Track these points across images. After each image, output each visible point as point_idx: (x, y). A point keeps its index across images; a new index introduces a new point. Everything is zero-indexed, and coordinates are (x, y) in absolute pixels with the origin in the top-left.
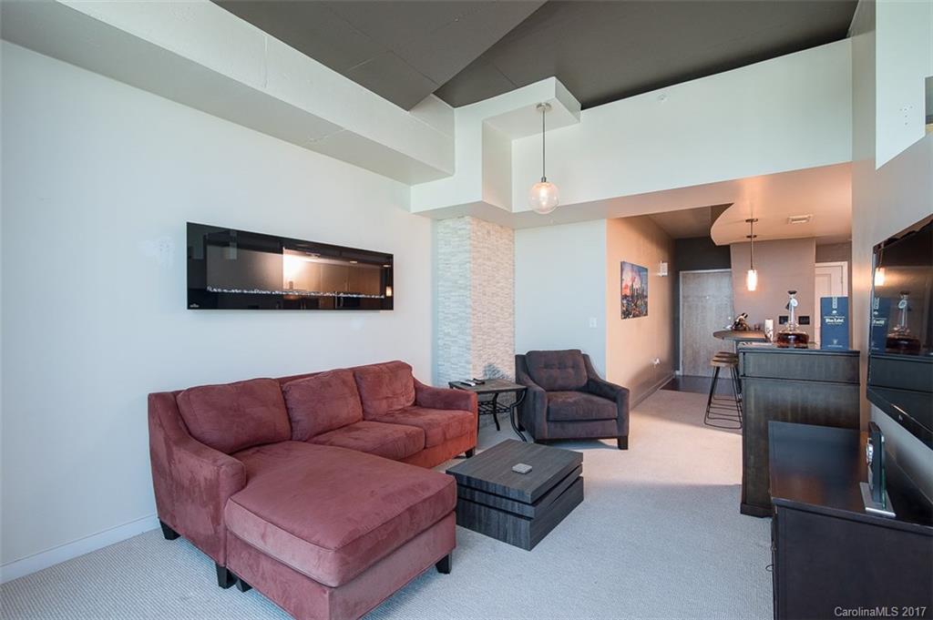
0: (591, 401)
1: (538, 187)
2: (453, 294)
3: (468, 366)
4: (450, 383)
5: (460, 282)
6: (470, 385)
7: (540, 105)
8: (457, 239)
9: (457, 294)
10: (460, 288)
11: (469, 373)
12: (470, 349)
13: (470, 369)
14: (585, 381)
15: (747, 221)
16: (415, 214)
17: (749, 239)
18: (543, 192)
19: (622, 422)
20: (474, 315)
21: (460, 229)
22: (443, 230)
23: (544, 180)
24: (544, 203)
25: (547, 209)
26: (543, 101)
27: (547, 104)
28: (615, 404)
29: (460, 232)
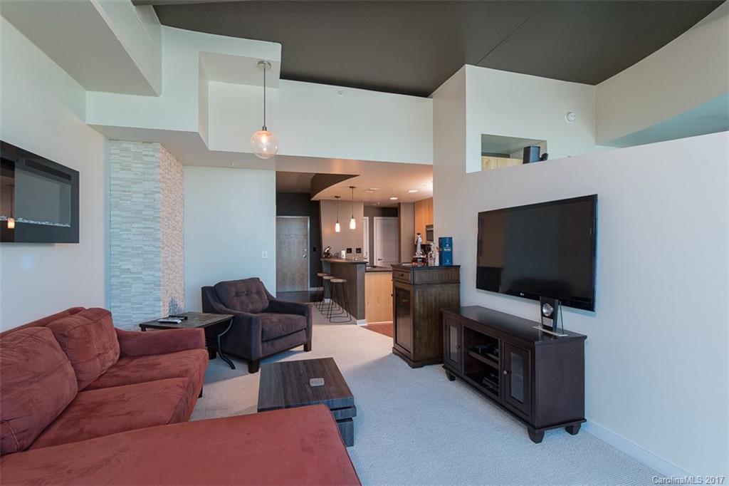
0: (288, 319)
1: (259, 134)
2: (137, 225)
3: (156, 303)
4: (141, 325)
5: (144, 213)
6: (176, 323)
7: (262, 62)
8: (141, 166)
9: (141, 226)
10: (146, 219)
11: (159, 311)
12: (160, 285)
13: (160, 307)
14: (268, 304)
15: (351, 187)
16: (89, 125)
17: (336, 199)
18: (264, 139)
19: (308, 330)
20: (163, 248)
21: (144, 155)
22: (118, 152)
23: (265, 128)
24: (265, 149)
25: (265, 155)
26: (266, 59)
27: (269, 64)
28: (304, 318)
29: (145, 159)
